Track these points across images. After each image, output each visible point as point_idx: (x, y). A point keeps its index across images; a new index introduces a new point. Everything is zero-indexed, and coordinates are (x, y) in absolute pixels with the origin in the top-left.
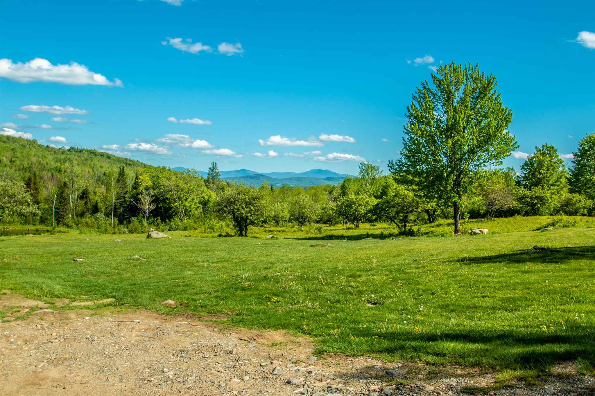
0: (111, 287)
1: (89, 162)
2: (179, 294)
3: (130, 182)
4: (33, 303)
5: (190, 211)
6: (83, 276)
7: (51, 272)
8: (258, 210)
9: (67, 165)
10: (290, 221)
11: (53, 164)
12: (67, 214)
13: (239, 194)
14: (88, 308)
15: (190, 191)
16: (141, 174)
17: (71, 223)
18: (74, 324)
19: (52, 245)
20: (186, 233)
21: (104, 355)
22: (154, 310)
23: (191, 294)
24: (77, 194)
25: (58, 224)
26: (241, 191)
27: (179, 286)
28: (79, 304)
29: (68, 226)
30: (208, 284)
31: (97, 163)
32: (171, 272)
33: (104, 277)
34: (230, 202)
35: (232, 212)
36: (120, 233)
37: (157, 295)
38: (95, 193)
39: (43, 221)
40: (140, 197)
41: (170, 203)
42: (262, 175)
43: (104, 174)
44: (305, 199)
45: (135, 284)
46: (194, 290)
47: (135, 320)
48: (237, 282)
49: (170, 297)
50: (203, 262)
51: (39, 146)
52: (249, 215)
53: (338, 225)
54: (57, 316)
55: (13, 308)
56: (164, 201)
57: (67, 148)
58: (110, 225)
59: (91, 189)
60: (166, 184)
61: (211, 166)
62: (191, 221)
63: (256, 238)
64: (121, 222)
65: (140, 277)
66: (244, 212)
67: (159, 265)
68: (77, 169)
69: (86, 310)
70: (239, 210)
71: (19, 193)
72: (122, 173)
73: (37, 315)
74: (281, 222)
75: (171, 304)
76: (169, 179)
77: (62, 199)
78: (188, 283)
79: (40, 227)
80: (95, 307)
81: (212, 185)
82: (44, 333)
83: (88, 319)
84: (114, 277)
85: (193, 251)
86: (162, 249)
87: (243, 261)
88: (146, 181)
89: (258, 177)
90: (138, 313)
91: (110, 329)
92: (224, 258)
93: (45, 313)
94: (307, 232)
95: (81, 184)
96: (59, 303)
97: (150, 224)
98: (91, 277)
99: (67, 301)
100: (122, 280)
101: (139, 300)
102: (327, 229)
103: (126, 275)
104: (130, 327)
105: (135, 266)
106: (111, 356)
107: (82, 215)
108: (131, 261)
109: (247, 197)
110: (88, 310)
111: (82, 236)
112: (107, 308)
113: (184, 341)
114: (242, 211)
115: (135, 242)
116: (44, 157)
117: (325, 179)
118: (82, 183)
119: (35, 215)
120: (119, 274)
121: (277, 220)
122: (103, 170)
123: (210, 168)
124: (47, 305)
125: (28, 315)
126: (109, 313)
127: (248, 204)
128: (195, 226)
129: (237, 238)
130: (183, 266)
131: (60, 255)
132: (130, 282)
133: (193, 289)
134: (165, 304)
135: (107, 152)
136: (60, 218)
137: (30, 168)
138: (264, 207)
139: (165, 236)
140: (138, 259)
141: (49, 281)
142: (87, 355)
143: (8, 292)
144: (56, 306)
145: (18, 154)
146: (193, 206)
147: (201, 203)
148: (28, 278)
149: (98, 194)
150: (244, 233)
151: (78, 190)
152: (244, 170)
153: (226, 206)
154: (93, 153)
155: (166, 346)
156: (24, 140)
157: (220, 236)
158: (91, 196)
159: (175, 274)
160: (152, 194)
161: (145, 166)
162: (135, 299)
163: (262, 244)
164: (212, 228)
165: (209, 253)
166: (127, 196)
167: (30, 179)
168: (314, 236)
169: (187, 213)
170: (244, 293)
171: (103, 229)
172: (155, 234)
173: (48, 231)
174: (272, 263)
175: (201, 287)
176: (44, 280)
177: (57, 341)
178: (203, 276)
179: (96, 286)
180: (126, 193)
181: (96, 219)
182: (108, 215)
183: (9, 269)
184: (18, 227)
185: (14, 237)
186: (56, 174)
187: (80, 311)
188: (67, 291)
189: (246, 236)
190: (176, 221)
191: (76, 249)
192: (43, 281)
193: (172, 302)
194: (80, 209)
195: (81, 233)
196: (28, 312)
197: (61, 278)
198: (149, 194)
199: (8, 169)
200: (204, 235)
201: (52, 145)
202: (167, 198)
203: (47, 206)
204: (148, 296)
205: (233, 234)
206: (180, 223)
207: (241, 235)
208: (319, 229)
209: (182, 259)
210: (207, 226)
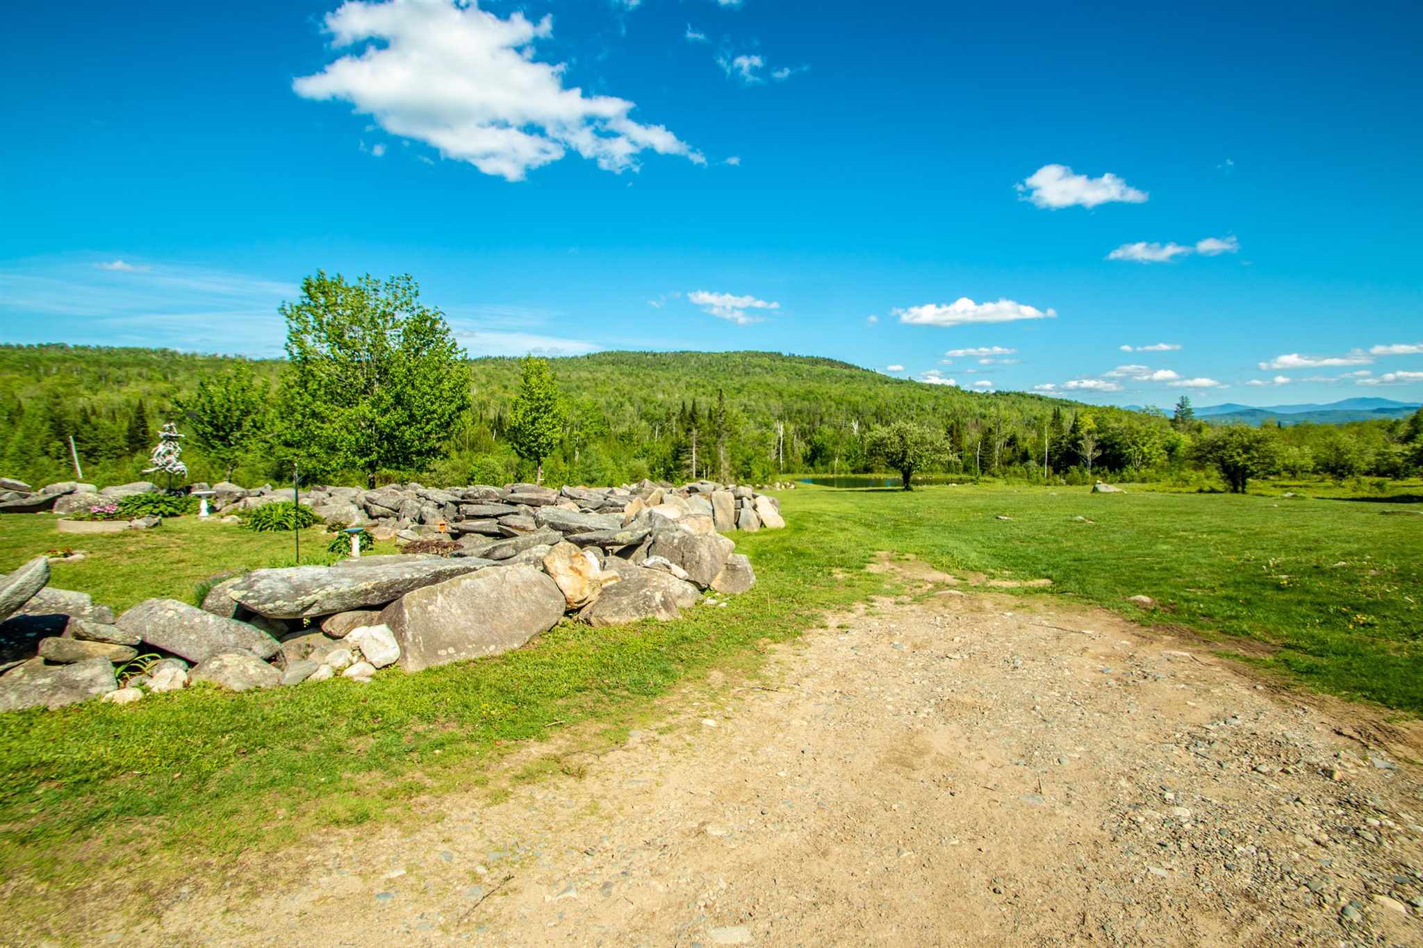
0: (1045, 560)
1: (1017, 405)
2: (1155, 585)
3: (1067, 425)
4: (939, 576)
5: (1150, 459)
6: (1007, 541)
7: (967, 532)
8: (1265, 457)
9: (992, 409)
10: (1315, 472)
11: (978, 410)
12: (994, 463)
13: (1231, 435)
14: (1010, 592)
15: (1150, 435)
16: (1082, 415)
17: (997, 472)
18: (989, 624)
19: (974, 497)
20: (1147, 486)
21: (1033, 712)
22: (1116, 611)
23: (1176, 587)
24: (1003, 440)
25: (983, 473)
26: (1235, 431)
27: (1152, 569)
28: (1000, 583)
29: (993, 475)
30: (1205, 570)
31: (1026, 406)
32: (1134, 544)
33: (1035, 545)
34: (1214, 447)
35: (1222, 460)
36: (1055, 485)
37: (1117, 582)
38: (1024, 439)
39: (966, 469)
40: (1080, 442)
41: (1121, 448)
42: (1261, 411)
43: (1035, 418)
44: (1347, 440)
45: (1080, 560)
46: (1181, 580)
47: (1085, 629)
48: (1260, 572)
49: (1139, 589)
50: (1185, 531)
51: (963, 392)
52: (1249, 463)
53: (1411, 479)
54: (967, 602)
55: (914, 581)
56: (1112, 446)
57: (993, 391)
58: (1043, 474)
59: (1019, 435)
60: (1116, 425)
61: (1179, 402)
62: (1151, 471)
63: (1263, 495)
64: (1056, 471)
65: (1087, 549)
66: (1240, 460)
67: (1114, 532)
68: (1004, 413)
69: (1009, 596)
70: (1231, 457)
71: (937, 440)
72: (1057, 416)
73: (940, 597)
74: (1299, 472)
75: (1143, 603)
76: (1119, 420)
77: (987, 445)
78: (1168, 565)
79: (964, 476)
80: (1021, 591)
81: (1181, 426)
82: (942, 636)
83: (1011, 617)
84: (1049, 546)
85: (1164, 513)
86: (1116, 508)
87: (1257, 534)
88: (1088, 423)
89: (1252, 412)
90: (1089, 614)
91: (1043, 643)
92: (1219, 526)
93: (951, 596)
94: (1355, 489)
95: (1007, 430)
96: (972, 580)
97: (1093, 474)
98: (1018, 543)
99: (983, 577)
100: (1061, 551)
101: (1089, 588)
102: (1394, 486)
103: (1066, 544)
104: (1078, 647)
105: (1078, 531)
106: (1047, 717)
107: (1010, 463)
108: (1073, 524)
109: (1246, 439)
110: (1012, 596)
111: (1009, 488)
112: (1037, 595)
113: (1194, 707)
114: (1238, 459)
115: (1075, 498)
116: (967, 403)
117: (1374, 411)
118: (1009, 428)
119: (957, 464)
120: (1056, 541)
121: (1293, 471)
122: (1034, 413)
123: (1178, 405)
124: (956, 582)
125: (929, 594)
126: (1042, 608)
127: (1246, 449)
128: (1158, 477)
129: (1228, 495)
130: (1153, 535)
131: (981, 510)
132: (1073, 555)
133: (1179, 577)
134: (1135, 601)
135: (1038, 393)
136: (985, 467)
137: (954, 415)
138: (1275, 452)
139: (1118, 490)
140: (1082, 522)
141: (963, 547)
142: (1002, 704)
143: (912, 556)
144: (967, 584)
145: (941, 402)
146: (1154, 452)
147: (1166, 448)
148: (939, 540)
149: (1028, 440)
150: (1240, 488)
151: (1005, 436)
152: (1229, 405)
153: (1210, 452)
154: (1021, 395)
155: (1159, 715)
156: (947, 387)
157: (1201, 491)
158: (1020, 443)
159: (1141, 548)
160: (1096, 438)
161: (1086, 406)
162: (1081, 583)
163: (1280, 506)
164: (1186, 482)
165: (1191, 518)
166: (1063, 441)
167: (952, 426)
168: (1372, 495)
169: (1146, 462)
170: (1282, 597)
171: (1035, 479)
172: (1103, 487)
173: (972, 480)
174: (1316, 541)
175: (1191, 575)
176: (957, 544)
177: (957, 656)
178: (1191, 554)
179: (1024, 557)
180: (1062, 438)
181: (1027, 468)
182: (1041, 463)
183: (921, 525)
184: (941, 476)
185: (934, 487)
186: (980, 420)
187: (999, 596)
188: (984, 562)
189: (1243, 492)
190: (1130, 471)
191: (1001, 503)
192: (955, 545)
193: (1146, 599)
194: (1007, 457)
195: (1008, 484)
196: (931, 589)
197: (979, 541)
198: (1093, 438)
199: (931, 417)
200: (1174, 489)
201: (978, 391)
202: (1116, 443)
203: (970, 454)
204: (1102, 582)
205: (1221, 489)
206: (1135, 473)
207: (1235, 491)
208: (1379, 485)
209: (1148, 524)
210: (1175, 478)
